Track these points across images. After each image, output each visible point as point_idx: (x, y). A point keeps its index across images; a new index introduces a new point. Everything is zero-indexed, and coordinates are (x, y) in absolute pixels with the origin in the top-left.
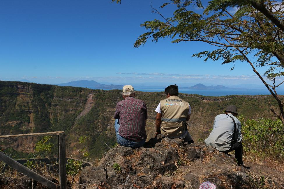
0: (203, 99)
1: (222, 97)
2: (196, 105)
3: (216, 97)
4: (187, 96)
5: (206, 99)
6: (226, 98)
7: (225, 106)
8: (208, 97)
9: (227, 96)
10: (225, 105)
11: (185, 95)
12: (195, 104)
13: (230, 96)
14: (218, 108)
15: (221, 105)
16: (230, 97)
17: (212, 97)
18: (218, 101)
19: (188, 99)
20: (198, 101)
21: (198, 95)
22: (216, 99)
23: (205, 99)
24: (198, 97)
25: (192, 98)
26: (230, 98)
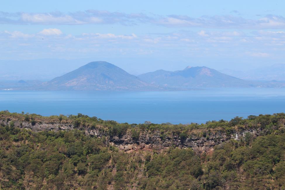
0: (116, 138)
1: (212, 125)
2: (82, 173)
3: (182, 128)
4: (37, 126)
5: (135, 140)
6: (232, 132)
7: (225, 173)
8: (143, 127)
9: (236, 121)
10: (230, 167)
11: (27, 120)
12: (81, 166)
13: (252, 118)
14: (195, 180)
15: (211, 168)
16: (251, 123)
17: (165, 128)
18: (195, 148)
19: (43, 141)
20: (91, 151)
21: (94, 119)
22: (183, 139)
23: (127, 137)
24: (93, 128)
25: (62, 136)
26: (251, 128)
